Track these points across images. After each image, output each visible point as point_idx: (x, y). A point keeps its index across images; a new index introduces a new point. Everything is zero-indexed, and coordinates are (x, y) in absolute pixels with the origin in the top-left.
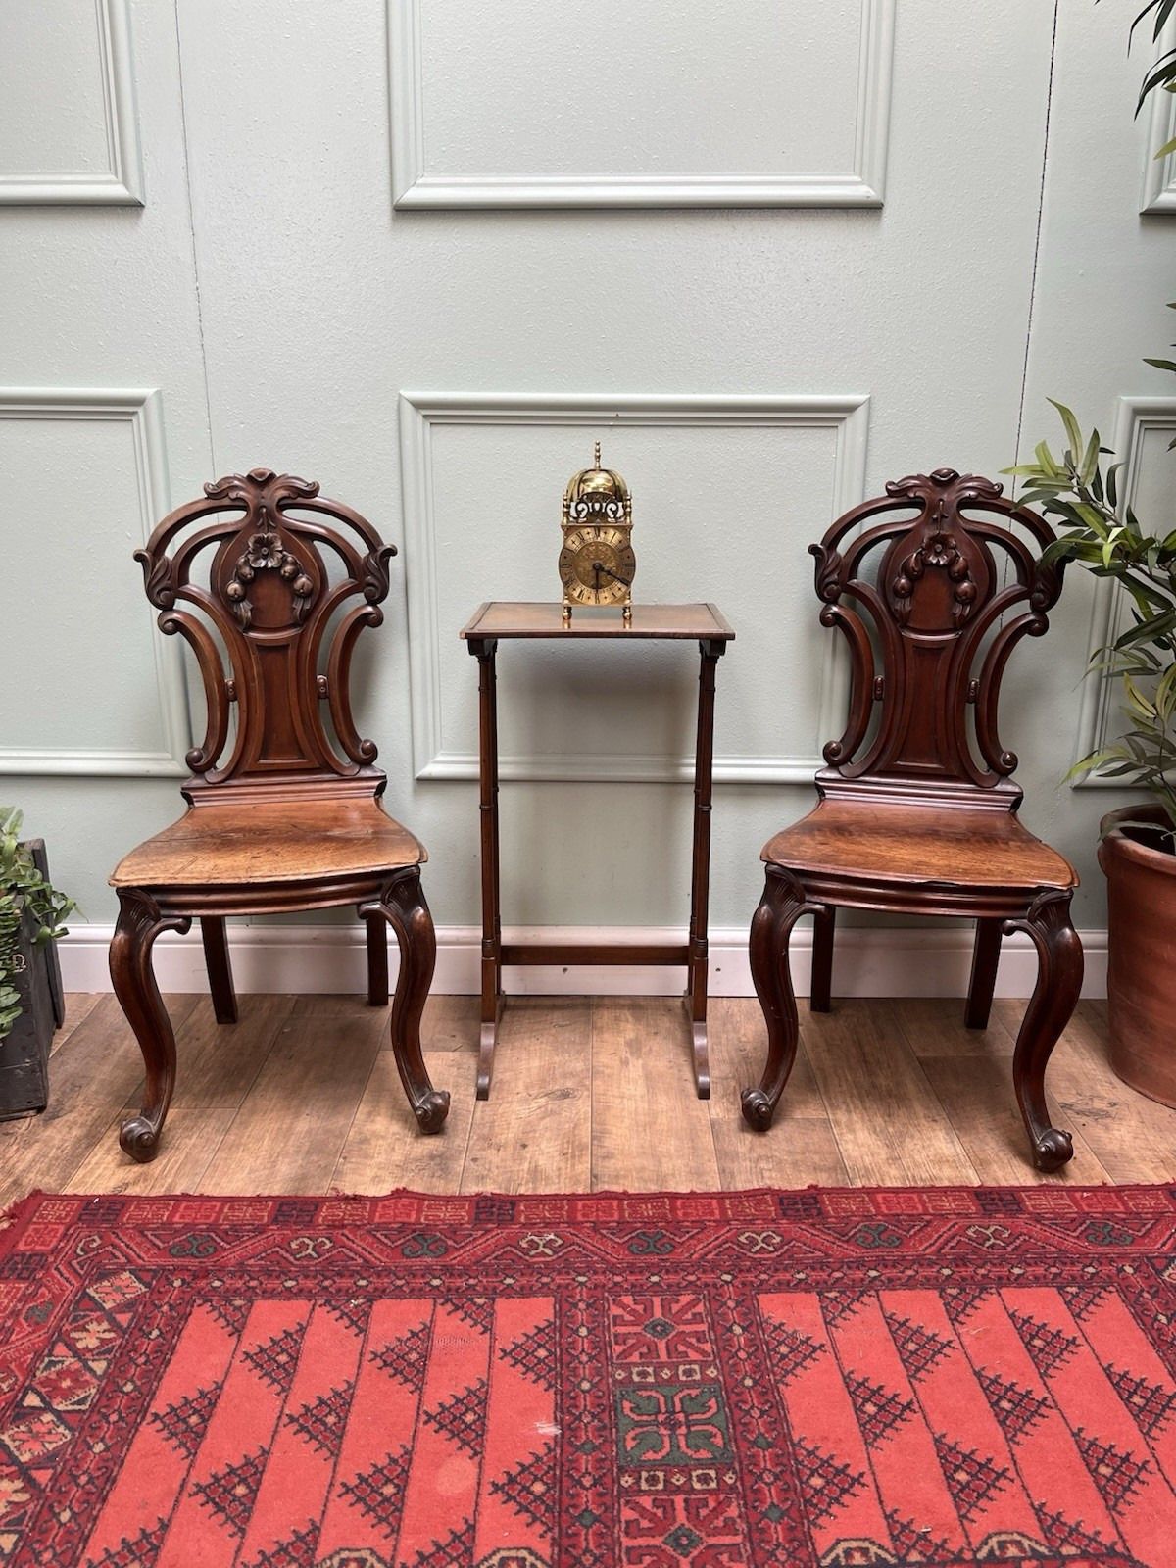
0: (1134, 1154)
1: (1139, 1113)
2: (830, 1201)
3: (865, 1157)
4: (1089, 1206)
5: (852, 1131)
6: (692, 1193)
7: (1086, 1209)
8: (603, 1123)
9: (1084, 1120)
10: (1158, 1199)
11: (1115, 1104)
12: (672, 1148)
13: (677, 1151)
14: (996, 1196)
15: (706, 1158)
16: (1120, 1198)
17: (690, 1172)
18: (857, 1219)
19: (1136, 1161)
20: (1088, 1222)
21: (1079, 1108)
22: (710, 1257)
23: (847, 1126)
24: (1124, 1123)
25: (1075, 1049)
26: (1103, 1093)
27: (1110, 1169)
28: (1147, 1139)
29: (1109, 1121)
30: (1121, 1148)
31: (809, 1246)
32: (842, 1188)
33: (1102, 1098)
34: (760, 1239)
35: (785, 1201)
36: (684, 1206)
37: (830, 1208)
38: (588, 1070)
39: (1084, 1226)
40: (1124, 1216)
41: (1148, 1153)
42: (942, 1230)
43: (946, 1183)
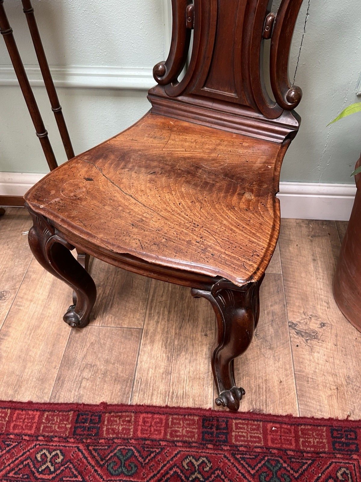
0: (320, 379)
1: (336, 336)
2: (109, 421)
3: (151, 370)
4: (273, 441)
5: (152, 342)
6: (30, 403)
7: (270, 444)
8: (8, 327)
9: (299, 340)
10: (322, 435)
11: (324, 326)
12: (39, 353)
13: (40, 356)
14: (215, 423)
15: (54, 364)
16: (296, 432)
17: (38, 379)
18: (119, 441)
19: (321, 387)
20: (266, 458)
21: (301, 327)
22: (11, 475)
23: (151, 337)
24: (324, 345)
25: (316, 268)
26: (320, 313)
27: (301, 395)
28: (334, 363)
29: (314, 342)
30: (315, 372)
31: (76, 470)
32: (122, 405)
33: (317, 317)
34: (49, 457)
35: (81, 417)
36: (18, 418)
37: (105, 429)
38: (23, 274)
39: (263, 462)
40: (292, 453)
41: (331, 378)
42: (168, 459)
43: (190, 403)
